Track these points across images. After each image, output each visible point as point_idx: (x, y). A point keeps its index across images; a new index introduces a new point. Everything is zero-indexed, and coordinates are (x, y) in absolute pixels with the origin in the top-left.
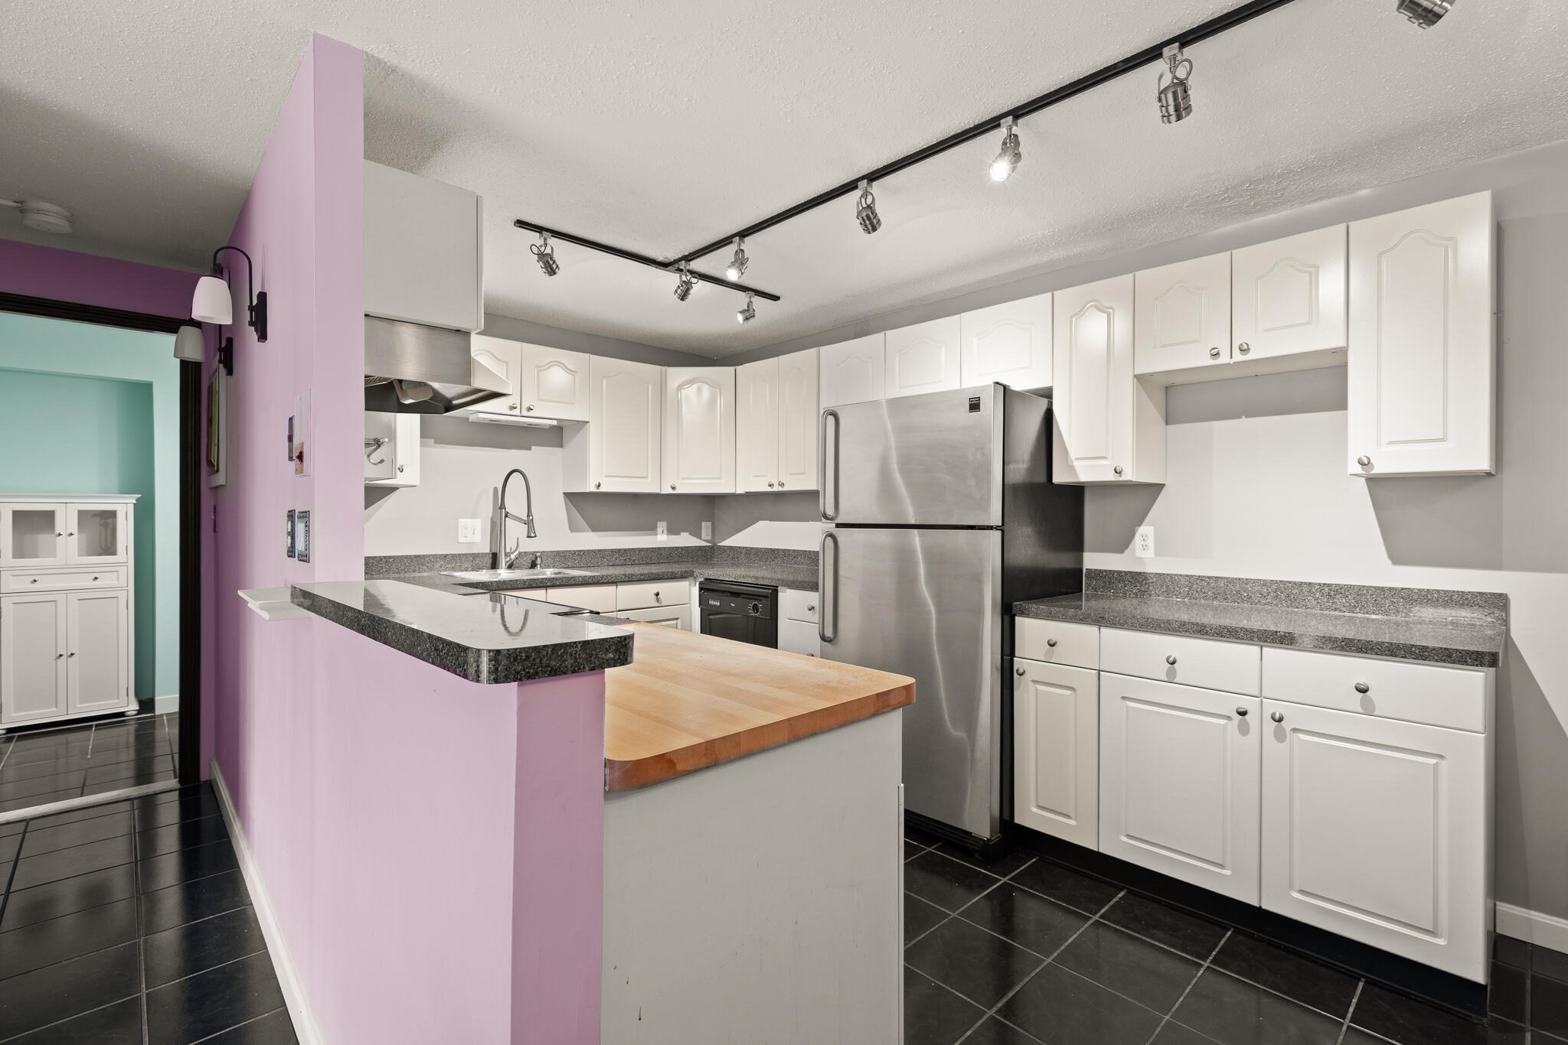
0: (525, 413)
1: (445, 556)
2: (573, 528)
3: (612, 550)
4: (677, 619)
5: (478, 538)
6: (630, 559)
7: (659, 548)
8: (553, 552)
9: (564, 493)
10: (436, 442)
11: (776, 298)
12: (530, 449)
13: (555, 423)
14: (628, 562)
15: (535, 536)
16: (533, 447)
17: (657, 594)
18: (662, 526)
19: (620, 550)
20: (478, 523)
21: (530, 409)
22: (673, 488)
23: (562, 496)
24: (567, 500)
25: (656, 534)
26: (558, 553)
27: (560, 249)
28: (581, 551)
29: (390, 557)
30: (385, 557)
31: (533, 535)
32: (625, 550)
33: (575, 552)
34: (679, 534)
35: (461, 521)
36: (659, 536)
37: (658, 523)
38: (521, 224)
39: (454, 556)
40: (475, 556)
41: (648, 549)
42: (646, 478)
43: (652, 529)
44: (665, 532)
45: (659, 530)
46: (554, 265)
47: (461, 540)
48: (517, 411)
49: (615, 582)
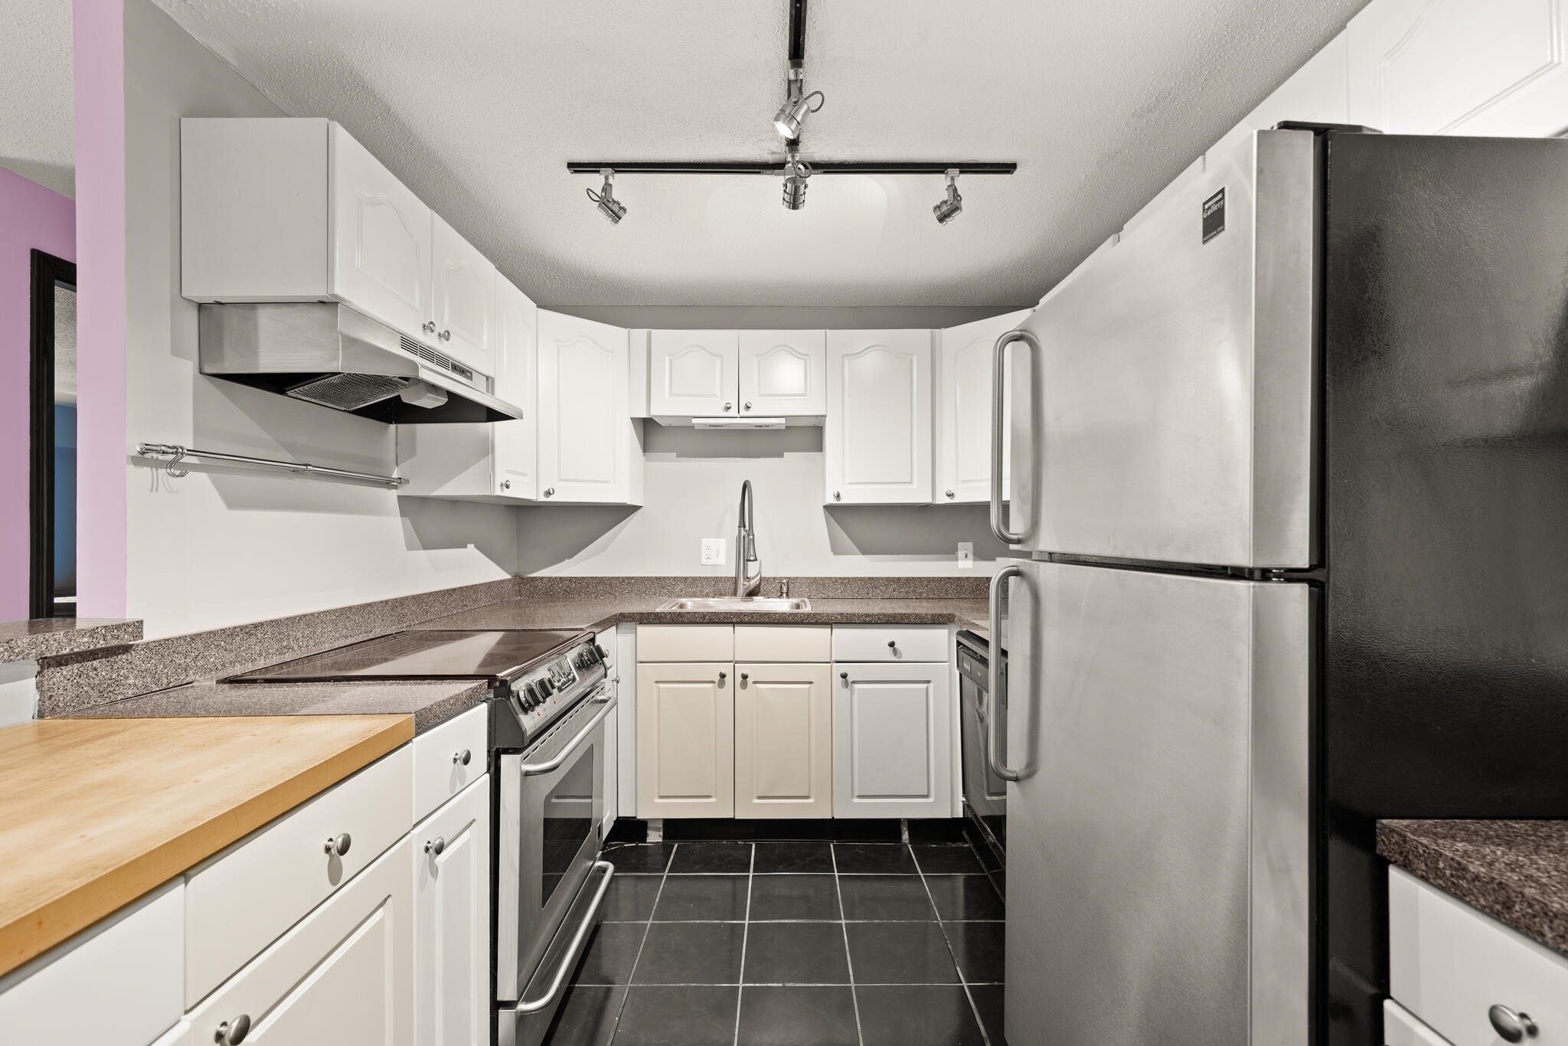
0: (743, 413)
1: (686, 579)
2: (837, 550)
3: (888, 579)
4: (928, 682)
5: (722, 560)
6: (913, 591)
7: (959, 578)
8: (808, 578)
9: (824, 507)
10: (678, 456)
11: (1008, 168)
12: (782, 456)
13: (783, 421)
14: (911, 595)
15: (756, 560)
16: (787, 454)
17: (892, 645)
18: (965, 548)
19: (899, 579)
20: (723, 541)
21: (747, 408)
22: (950, 495)
23: (821, 511)
24: (829, 516)
25: (957, 560)
26: (814, 581)
27: (623, 185)
28: (845, 579)
29: (632, 578)
30: (628, 578)
31: (752, 558)
32: (908, 579)
33: (836, 580)
34: (994, 560)
35: (705, 541)
36: (960, 562)
37: (959, 544)
38: (576, 167)
39: (694, 579)
40: (717, 580)
41: (941, 579)
42: (911, 483)
43: (949, 551)
44: (971, 556)
45: (961, 553)
46: (616, 208)
47: (704, 561)
48: (733, 412)
49: (827, 624)
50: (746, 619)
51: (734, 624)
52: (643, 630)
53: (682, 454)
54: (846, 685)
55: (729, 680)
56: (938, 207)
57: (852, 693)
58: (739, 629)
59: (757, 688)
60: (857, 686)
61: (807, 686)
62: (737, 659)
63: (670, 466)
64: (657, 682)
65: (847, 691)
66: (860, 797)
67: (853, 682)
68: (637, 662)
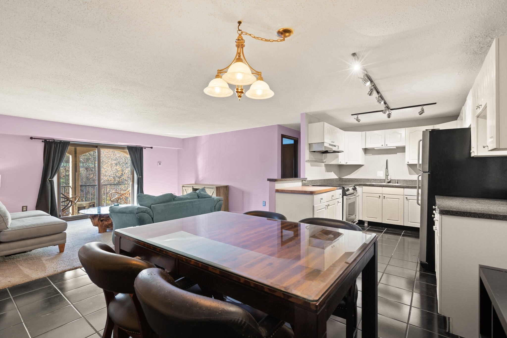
0: (386, 146)
1: (374, 179)
2: (410, 174)
5: (382, 176)
9: (407, 164)
13: (395, 147)
16: (397, 153)
20: (382, 172)
21: (387, 145)
24: (409, 166)
26: (405, 180)
27: (360, 116)
28: (412, 180)
31: (388, 175)
33: (410, 180)
35: (378, 172)
38: (352, 115)
39: (376, 179)
40: (381, 180)
46: (359, 120)
47: (378, 176)
48: (384, 146)
49: (403, 188)
50: (385, 186)
51: (382, 187)
52: (364, 187)
53: (373, 154)
54: (407, 200)
55: (381, 197)
56: (419, 112)
57: (409, 202)
58: (383, 188)
59: (387, 199)
60: (410, 200)
61: (398, 199)
62: (383, 193)
63: (371, 157)
64: (366, 197)
65: (407, 201)
66: (410, 222)
67: (409, 199)
68: (363, 193)
